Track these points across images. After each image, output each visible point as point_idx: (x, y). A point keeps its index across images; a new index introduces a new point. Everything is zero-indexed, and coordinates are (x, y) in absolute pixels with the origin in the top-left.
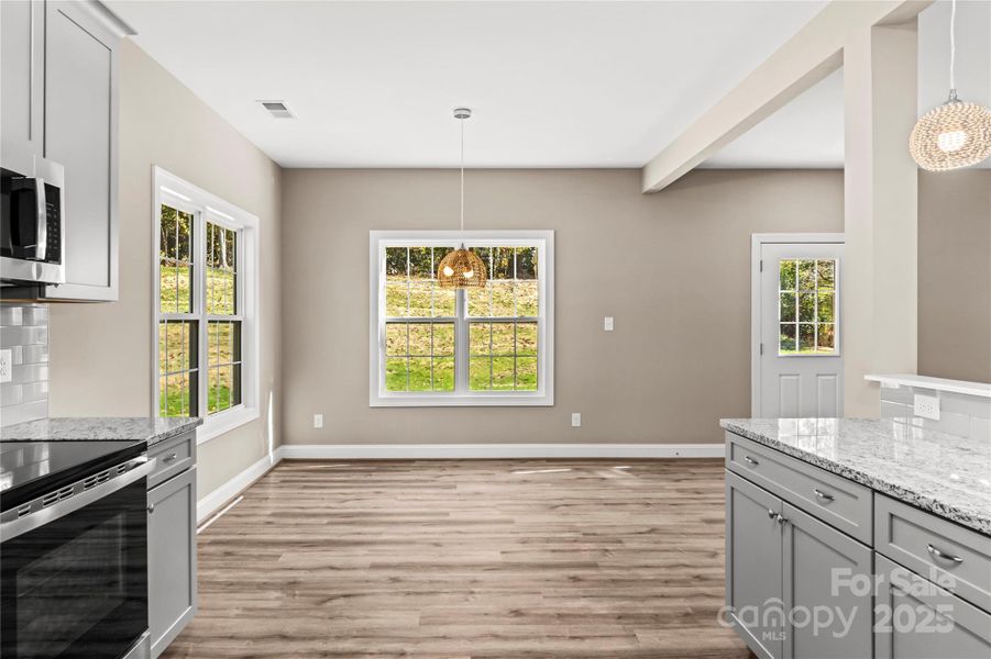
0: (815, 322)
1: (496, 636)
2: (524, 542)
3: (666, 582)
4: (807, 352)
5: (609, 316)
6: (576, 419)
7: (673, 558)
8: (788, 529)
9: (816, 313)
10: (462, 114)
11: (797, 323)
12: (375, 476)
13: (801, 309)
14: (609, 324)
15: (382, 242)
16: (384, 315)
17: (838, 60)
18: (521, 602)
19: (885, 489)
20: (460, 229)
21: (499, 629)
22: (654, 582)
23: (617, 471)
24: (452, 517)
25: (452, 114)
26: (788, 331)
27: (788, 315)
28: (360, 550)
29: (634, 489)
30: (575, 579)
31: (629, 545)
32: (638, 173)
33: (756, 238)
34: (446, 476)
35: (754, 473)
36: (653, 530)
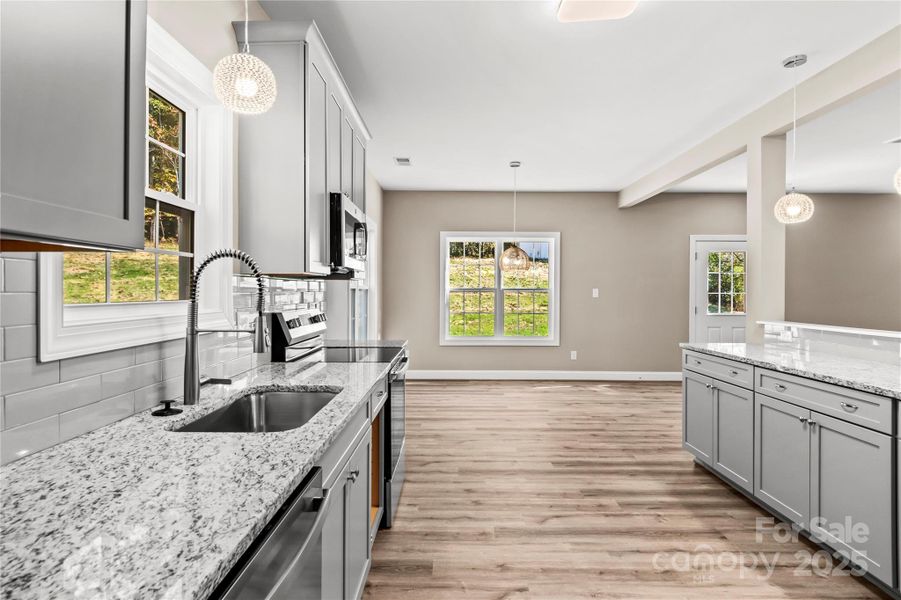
0: (731, 293)
1: (561, 456)
2: (559, 419)
3: (646, 437)
4: (726, 313)
5: (595, 288)
6: (574, 355)
7: (647, 428)
8: (716, 391)
9: (732, 287)
10: (515, 165)
11: (720, 293)
12: (448, 388)
13: (722, 282)
14: (595, 293)
15: (448, 239)
16: (449, 287)
17: (744, 150)
18: (568, 444)
19: (759, 364)
20: (512, 230)
21: (562, 453)
22: (639, 437)
23: (601, 388)
24: (510, 408)
25: (508, 164)
26: (713, 300)
27: (713, 288)
28: (466, 422)
29: (617, 396)
30: (594, 435)
31: (620, 422)
32: (616, 195)
33: (693, 238)
34: (494, 389)
35: (698, 368)
36: (633, 415)
